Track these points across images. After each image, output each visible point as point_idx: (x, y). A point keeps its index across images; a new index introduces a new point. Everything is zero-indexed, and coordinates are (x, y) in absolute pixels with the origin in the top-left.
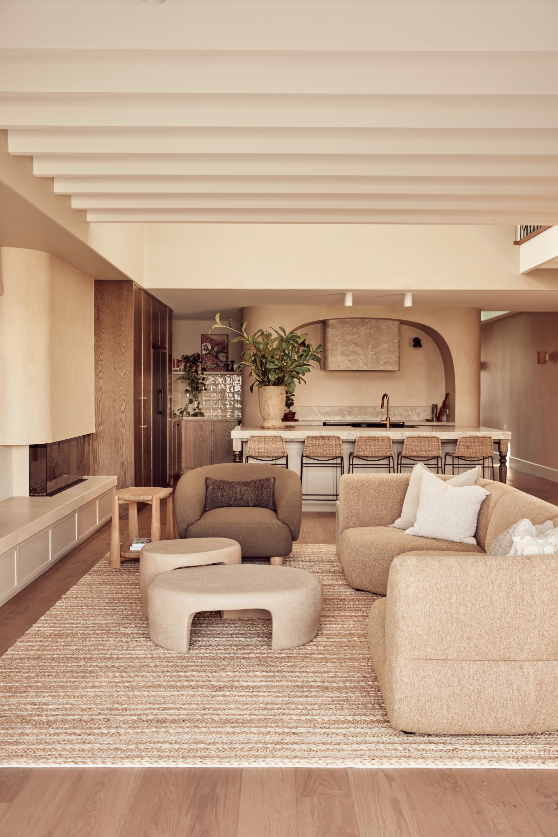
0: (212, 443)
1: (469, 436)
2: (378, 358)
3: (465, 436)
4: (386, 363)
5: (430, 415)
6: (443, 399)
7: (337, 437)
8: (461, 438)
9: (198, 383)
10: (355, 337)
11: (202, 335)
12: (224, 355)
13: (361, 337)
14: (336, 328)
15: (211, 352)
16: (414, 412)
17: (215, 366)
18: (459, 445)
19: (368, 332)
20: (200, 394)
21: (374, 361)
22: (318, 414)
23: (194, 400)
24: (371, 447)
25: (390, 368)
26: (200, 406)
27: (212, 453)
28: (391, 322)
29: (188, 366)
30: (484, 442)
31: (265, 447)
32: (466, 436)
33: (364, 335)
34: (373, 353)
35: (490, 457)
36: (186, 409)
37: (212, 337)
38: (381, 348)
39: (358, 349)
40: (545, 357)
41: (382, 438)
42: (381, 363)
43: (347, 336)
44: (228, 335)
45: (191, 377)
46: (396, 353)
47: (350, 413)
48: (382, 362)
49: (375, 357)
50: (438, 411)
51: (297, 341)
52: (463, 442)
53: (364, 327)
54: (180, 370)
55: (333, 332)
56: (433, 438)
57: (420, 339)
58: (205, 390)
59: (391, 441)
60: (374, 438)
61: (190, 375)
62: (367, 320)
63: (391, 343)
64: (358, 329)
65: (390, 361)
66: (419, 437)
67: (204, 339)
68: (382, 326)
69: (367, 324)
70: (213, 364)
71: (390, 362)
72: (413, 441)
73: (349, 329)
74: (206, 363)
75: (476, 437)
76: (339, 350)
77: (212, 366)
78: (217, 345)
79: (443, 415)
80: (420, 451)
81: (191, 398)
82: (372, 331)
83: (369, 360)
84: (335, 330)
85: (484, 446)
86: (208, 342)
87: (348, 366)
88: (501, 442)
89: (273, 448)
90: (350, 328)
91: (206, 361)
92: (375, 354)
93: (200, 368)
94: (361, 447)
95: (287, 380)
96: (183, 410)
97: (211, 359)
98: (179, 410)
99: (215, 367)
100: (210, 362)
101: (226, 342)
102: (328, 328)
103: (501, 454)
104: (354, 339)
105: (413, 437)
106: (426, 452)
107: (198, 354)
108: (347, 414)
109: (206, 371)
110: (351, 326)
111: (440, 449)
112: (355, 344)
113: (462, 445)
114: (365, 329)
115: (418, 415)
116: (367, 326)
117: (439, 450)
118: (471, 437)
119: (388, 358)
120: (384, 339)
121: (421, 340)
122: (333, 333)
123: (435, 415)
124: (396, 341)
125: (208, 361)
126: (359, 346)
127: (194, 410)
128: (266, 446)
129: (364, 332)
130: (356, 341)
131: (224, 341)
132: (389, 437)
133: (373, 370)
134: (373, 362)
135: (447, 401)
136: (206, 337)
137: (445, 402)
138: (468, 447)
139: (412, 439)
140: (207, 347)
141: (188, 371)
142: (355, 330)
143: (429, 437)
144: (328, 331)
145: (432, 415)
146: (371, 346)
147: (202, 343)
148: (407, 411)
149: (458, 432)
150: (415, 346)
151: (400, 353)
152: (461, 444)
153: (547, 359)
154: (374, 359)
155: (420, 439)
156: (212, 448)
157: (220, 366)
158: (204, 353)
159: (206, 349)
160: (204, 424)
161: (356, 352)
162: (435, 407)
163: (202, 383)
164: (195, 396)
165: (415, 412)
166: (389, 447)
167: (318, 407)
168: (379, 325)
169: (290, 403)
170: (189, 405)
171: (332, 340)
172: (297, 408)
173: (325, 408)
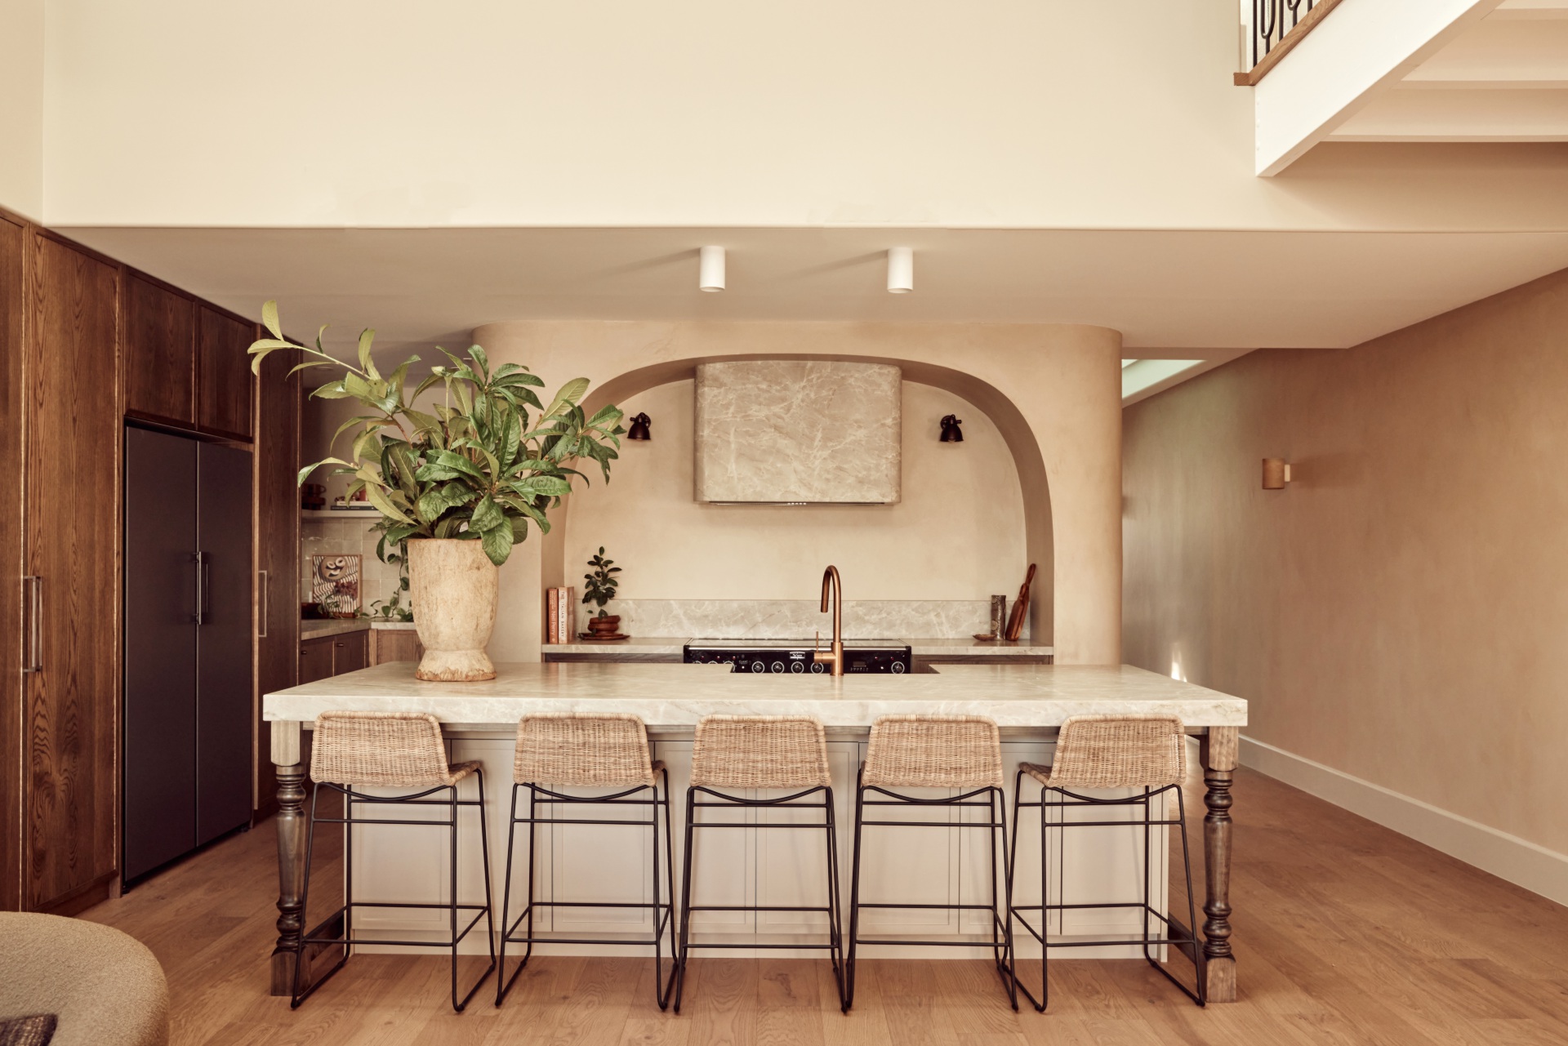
1: (1098, 717)
2: (840, 468)
3: (1084, 718)
4: (861, 482)
5: (985, 623)
6: (1021, 579)
7: (630, 720)
8: (1072, 724)
10: (777, 409)
13: (792, 411)
14: (725, 385)
16: (943, 615)
18: (1065, 749)
19: (812, 395)
21: (829, 476)
22: (685, 621)
24: (752, 756)
25: (873, 496)
28: (876, 368)
30: (1154, 739)
31: (373, 755)
32: (1090, 717)
33: (801, 404)
34: (826, 453)
35: (1173, 786)
38: (848, 440)
39: (783, 443)
40: (1283, 471)
41: (788, 725)
42: (849, 481)
43: (755, 407)
46: (891, 455)
47: (769, 619)
48: (851, 480)
49: (831, 465)
50: (1009, 612)
51: (529, 392)
52: (1080, 738)
53: (803, 384)
55: (715, 396)
56: (972, 725)
57: (957, 418)
59: (822, 733)
60: (761, 725)
62: (810, 364)
63: (875, 426)
64: (786, 388)
65: (874, 475)
66: (919, 721)
68: (852, 381)
69: (809, 375)
71: (872, 478)
72: (901, 735)
73: (758, 388)
75: (1125, 720)
76: (733, 446)
79: (1021, 623)
80: (928, 769)
82: (824, 393)
83: (816, 473)
84: (722, 390)
85: (1153, 750)
87: (758, 489)
88: (1213, 734)
89: (400, 757)
90: (764, 386)
92: (833, 456)
94: (714, 754)
95: (478, 520)
98: (374, 605)
102: (704, 386)
103: (1211, 776)
104: (775, 415)
105: (901, 721)
106: (947, 772)
108: (763, 621)
110: (765, 379)
111: (999, 761)
112: (777, 428)
113: (1076, 750)
114: (804, 387)
115: (955, 622)
116: (809, 381)
117: (995, 765)
118: (1106, 721)
119: (868, 469)
120: (858, 416)
121: (960, 422)
122: (715, 400)
123: (998, 624)
124: (889, 421)
126: (788, 435)
128: (378, 751)
129: (800, 396)
130: (780, 422)
132: (812, 723)
133: (827, 500)
134: (828, 480)
135: (1031, 586)
137: (1027, 589)
138: (1095, 755)
139: (897, 725)
142: (777, 390)
143: (957, 722)
144: (703, 393)
145: (992, 625)
146: (819, 435)
148: (924, 614)
149: (1060, 702)
150: (944, 438)
151: (900, 454)
152: (1073, 744)
153: (1287, 478)
154: (828, 472)
155: (925, 726)
161: (778, 451)
162: (999, 602)
165: (947, 617)
166: (815, 756)
167: (684, 603)
168: (843, 378)
169: (605, 589)
170: (401, 591)
171: (714, 417)
172: (627, 604)
173: (704, 604)
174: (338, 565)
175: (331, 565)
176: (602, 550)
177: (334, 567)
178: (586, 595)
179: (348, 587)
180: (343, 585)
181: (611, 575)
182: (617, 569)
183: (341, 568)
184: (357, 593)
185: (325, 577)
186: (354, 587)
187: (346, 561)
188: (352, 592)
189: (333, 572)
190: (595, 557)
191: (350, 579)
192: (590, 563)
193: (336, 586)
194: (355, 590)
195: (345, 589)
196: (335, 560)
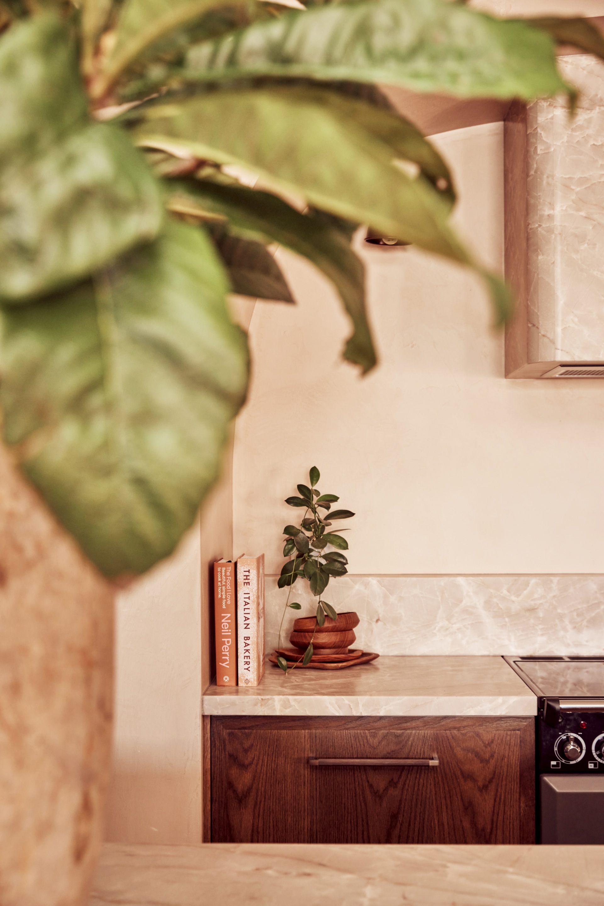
169: (325, 557)
171: (578, 175)
172: (366, 585)
173: (527, 584)
176: (314, 474)
178: (285, 570)
181: (336, 525)
182: (347, 514)
190: (301, 488)
192: (291, 501)
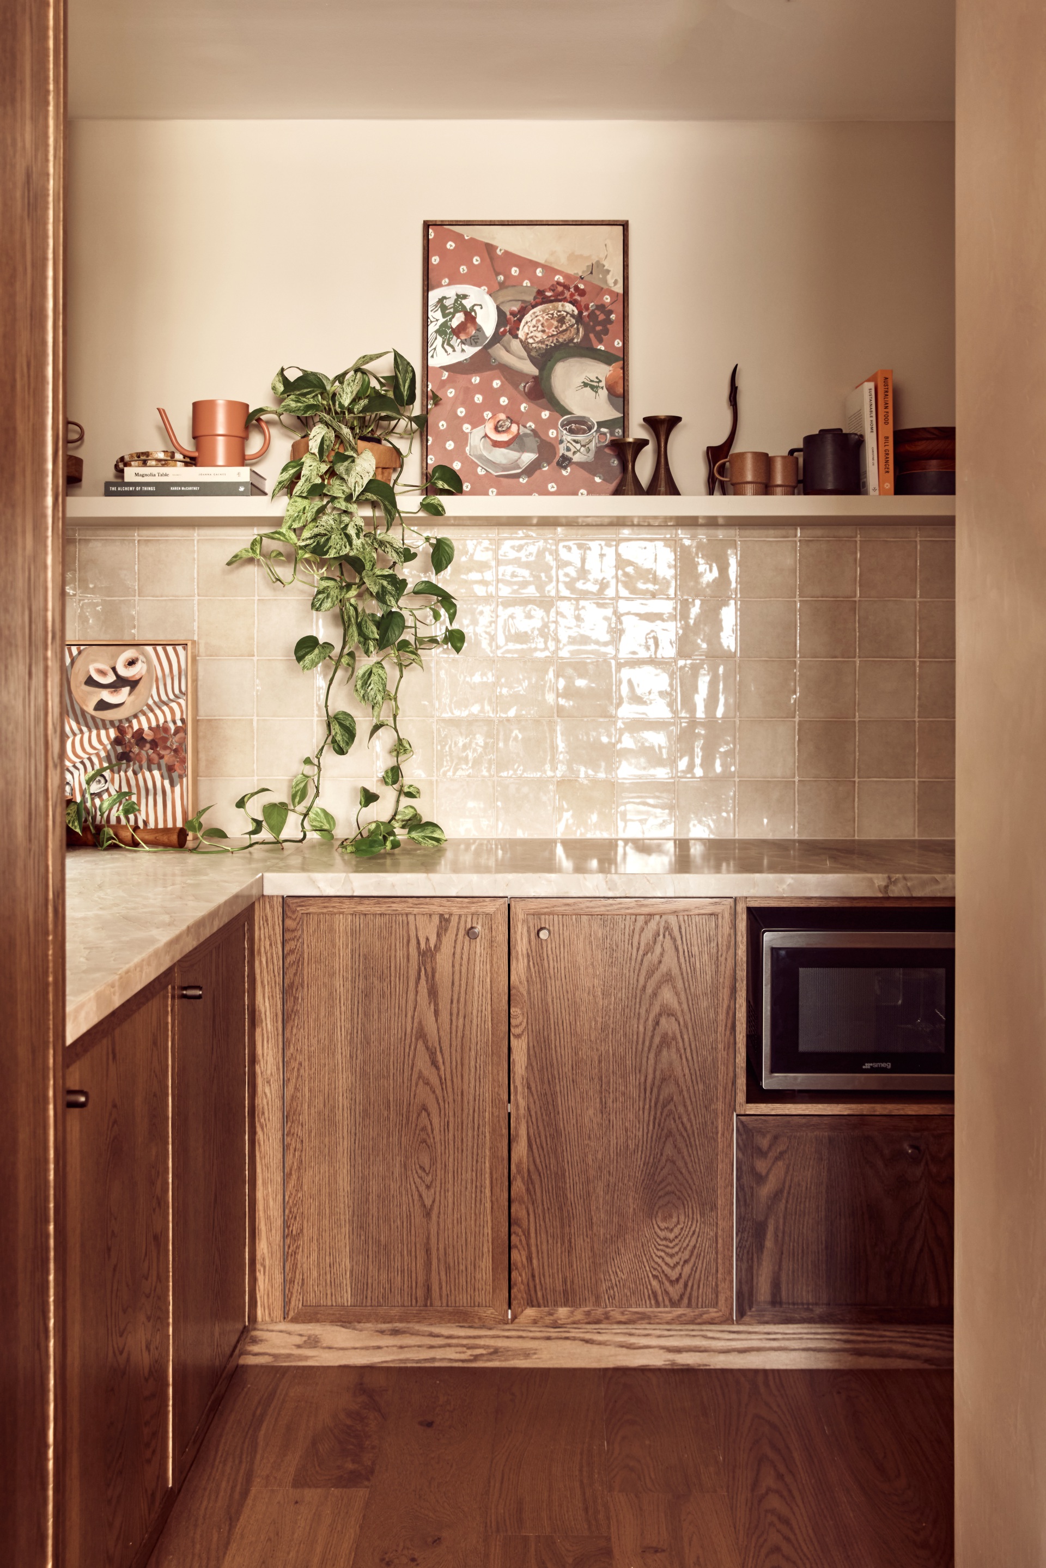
0: (521, 1099)
9: (400, 585)
11: (427, 225)
12: (601, 372)
15: (499, 352)
17: (528, 458)
20: (412, 676)
23: (363, 726)
26: (413, 773)
27: (519, 1186)
29: (314, 446)
36: (299, 794)
37: (504, 240)
44: (625, 225)
45: (335, 538)
54: (255, 489)
58: (455, 639)
61: (327, 520)
67: (443, 253)
70: (517, 443)
74: (462, 439)
77: (502, 456)
78: (542, 298)
81: (341, 702)
86: (474, 279)
91: (455, 423)
93: (411, 473)
96: (280, 796)
97: (496, 408)
98: (241, 804)
99: (530, 470)
100: (489, 428)
101: (614, 281)
107: (399, 359)
109: (455, 485)
125: (476, 421)
127: (369, 798)
131: (596, 268)
136: (459, 238)
140: (470, 317)
141: (316, 491)
147: (427, 286)
156: (521, 1149)
157: (565, 462)
158: (441, 358)
159: (457, 332)
160: (448, 941)
163: (429, 589)
164: (374, 686)
170: (330, 757)
174: (124, 672)
175: (102, 673)
177: (111, 678)
179: (154, 744)
180: (139, 737)
183: (133, 684)
184: (183, 761)
185: (83, 712)
186: (174, 742)
187: (148, 662)
188: (168, 757)
189: (107, 696)
191: (161, 717)
193: (117, 741)
194: (179, 751)
195: (147, 751)
196: (115, 657)
